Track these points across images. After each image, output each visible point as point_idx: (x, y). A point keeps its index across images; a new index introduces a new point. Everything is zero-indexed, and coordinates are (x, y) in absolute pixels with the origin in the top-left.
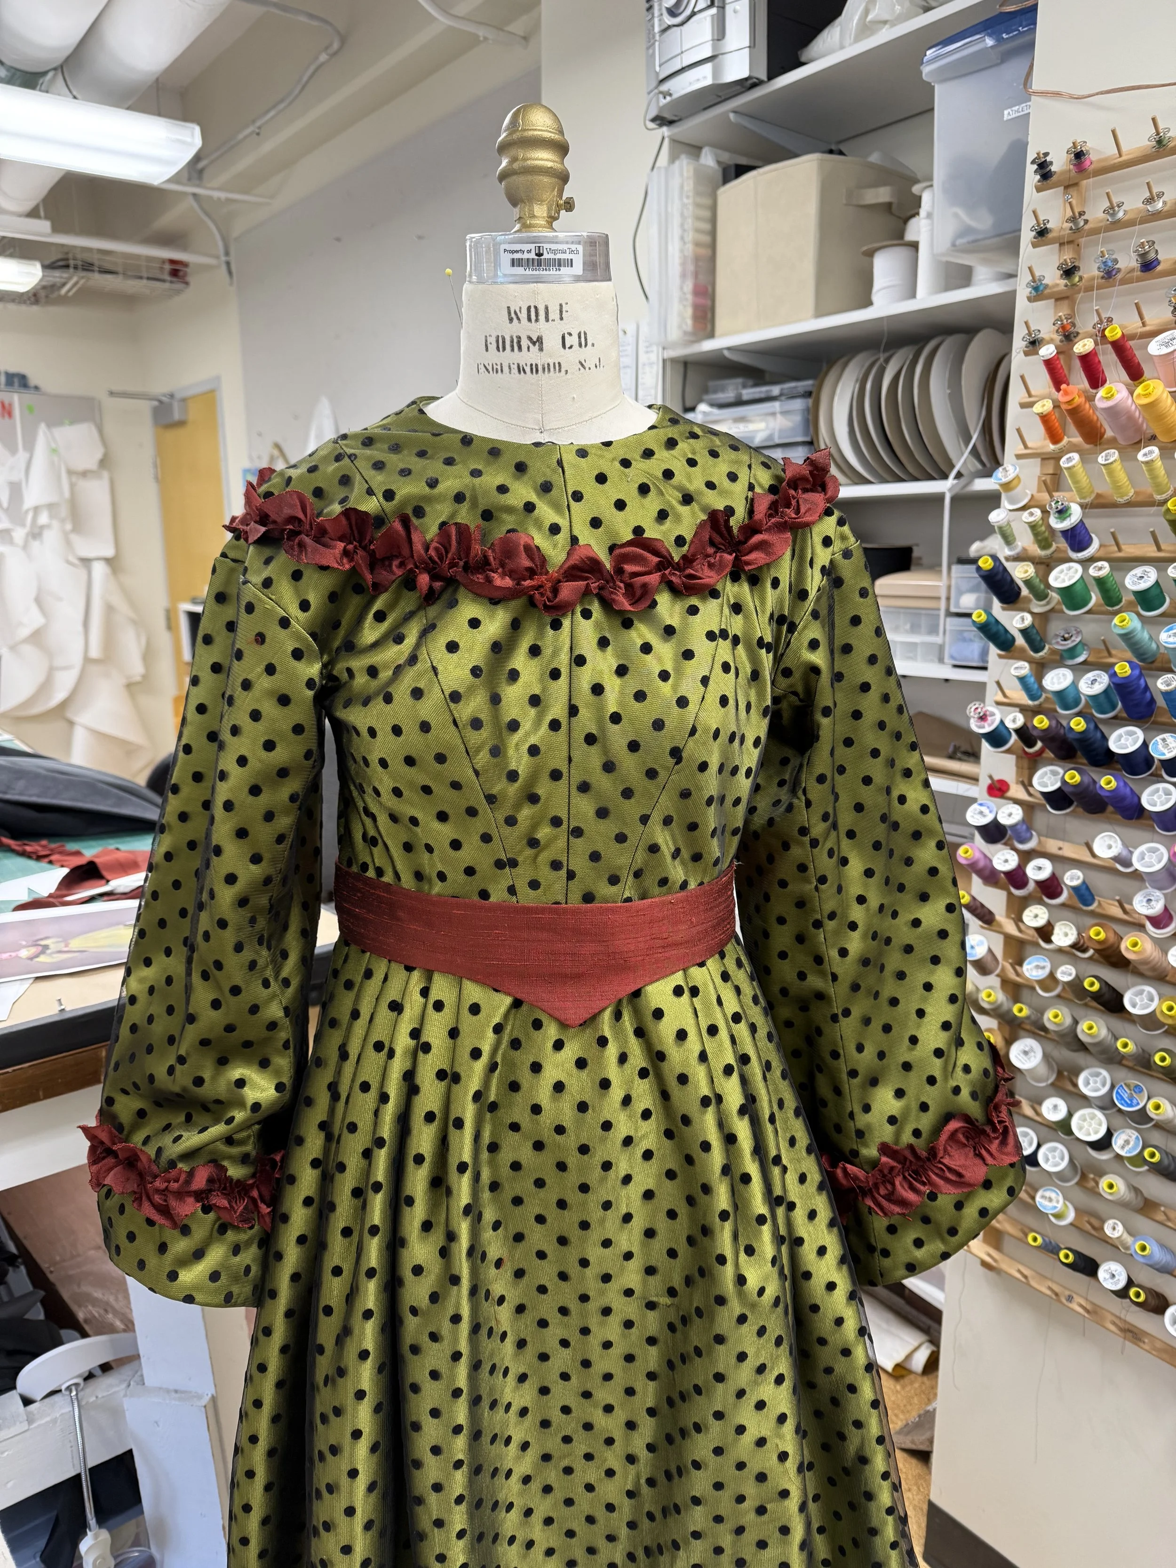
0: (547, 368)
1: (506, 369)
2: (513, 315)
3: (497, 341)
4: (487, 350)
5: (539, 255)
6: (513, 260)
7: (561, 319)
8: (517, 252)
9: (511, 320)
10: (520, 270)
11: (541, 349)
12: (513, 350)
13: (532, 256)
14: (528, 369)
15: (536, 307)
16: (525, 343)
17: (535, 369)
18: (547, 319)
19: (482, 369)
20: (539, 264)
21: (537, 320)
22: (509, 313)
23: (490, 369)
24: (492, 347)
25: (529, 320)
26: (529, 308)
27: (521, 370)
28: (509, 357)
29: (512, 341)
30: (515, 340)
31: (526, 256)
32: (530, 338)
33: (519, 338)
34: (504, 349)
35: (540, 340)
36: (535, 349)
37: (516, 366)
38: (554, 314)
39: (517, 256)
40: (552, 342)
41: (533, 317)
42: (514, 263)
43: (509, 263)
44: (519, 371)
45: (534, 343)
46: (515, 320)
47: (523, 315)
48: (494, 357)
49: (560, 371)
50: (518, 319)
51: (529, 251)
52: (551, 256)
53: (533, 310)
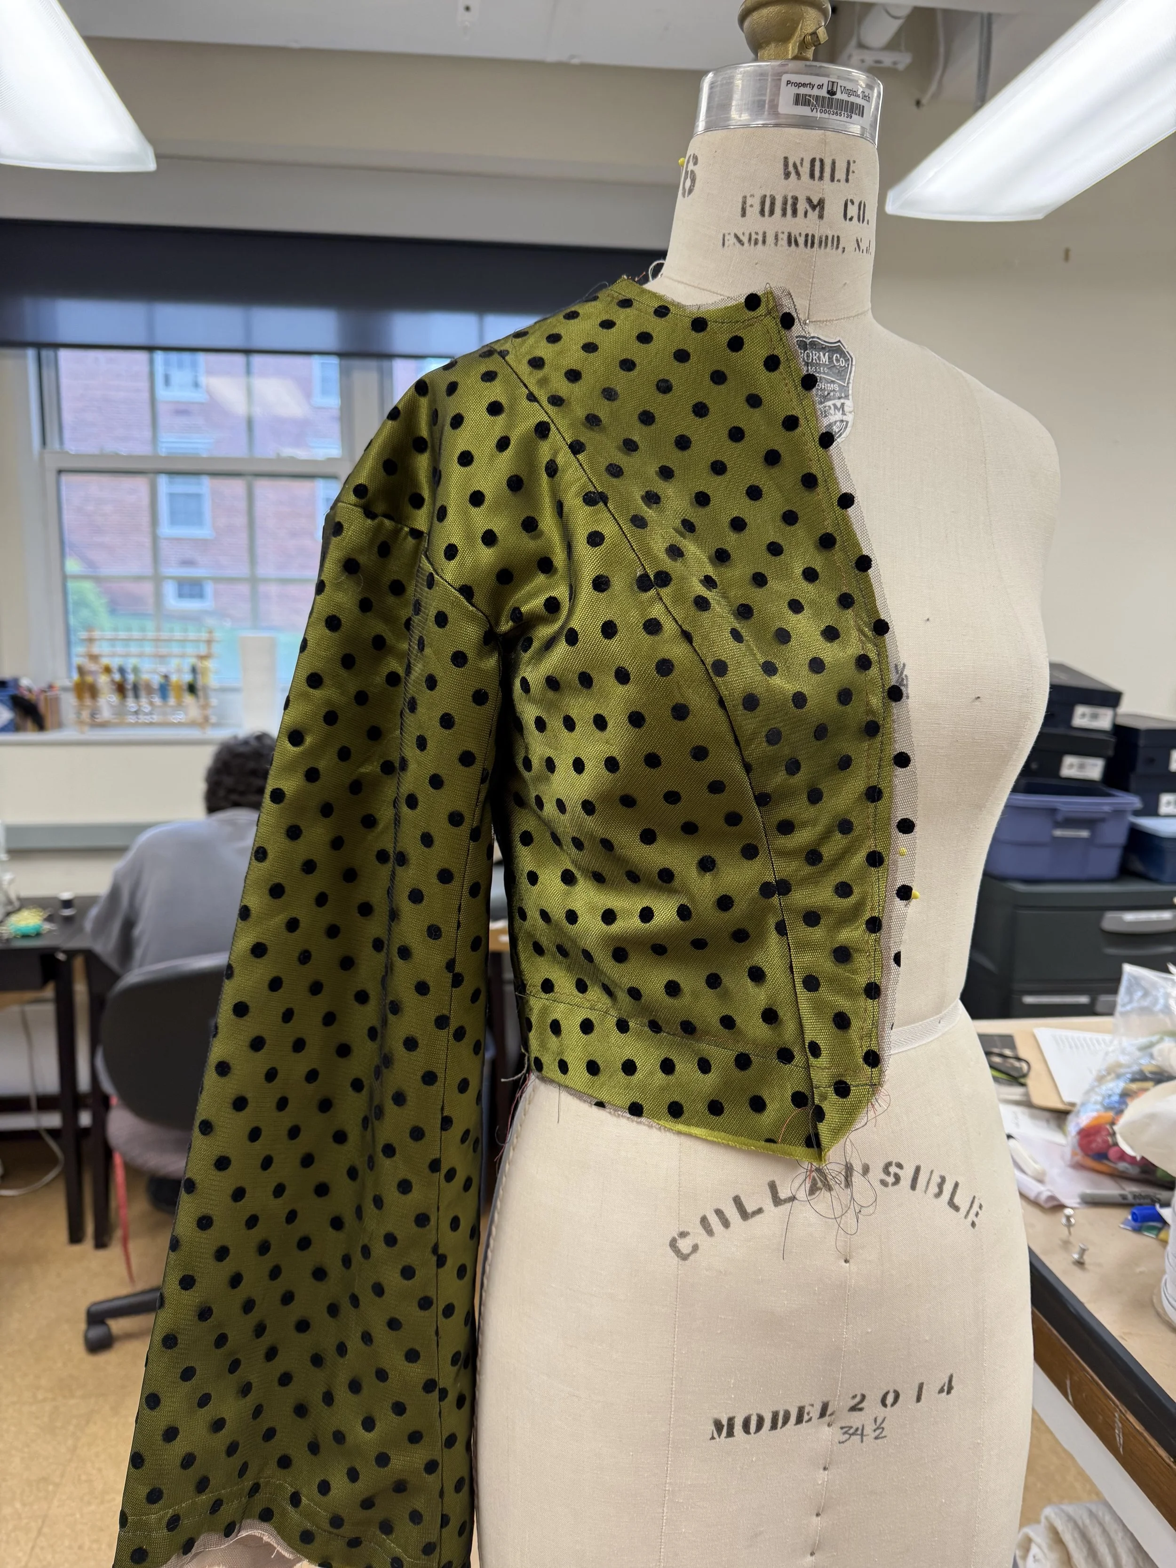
0: (824, 242)
1: (770, 239)
2: (791, 168)
3: (763, 203)
4: (744, 214)
5: (832, 93)
6: (798, 95)
7: (847, 180)
8: (804, 85)
9: (787, 175)
10: (804, 111)
11: (821, 217)
12: (784, 214)
13: (823, 93)
14: (801, 241)
15: (822, 161)
16: (802, 206)
17: (810, 241)
18: (832, 179)
19: (731, 240)
20: (830, 106)
21: (821, 178)
22: (786, 165)
23: (745, 239)
24: (753, 211)
25: (812, 176)
26: (813, 161)
27: (791, 241)
28: (777, 224)
29: (785, 203)
30: (790, 202)
31: (815, 92)
32: (809, 200)
33: (795, 199)
34: (772, 212)
35: (821, 202)
36: (813, 215)
37: (785, 237)
38: (840, 174)
39: (803, 91)
40: (833, 209)
41: (817, 174)
42: (799, 100)
43: (792, 99)
44: (789, 243)
45: (814, 207)
46: (793, 175)
47: (805, 170)
48: (754, 223)
49: (837, 247)
50: (798, 174)
51: (820, 87)
52: (844, 97)
53: (817, 164)
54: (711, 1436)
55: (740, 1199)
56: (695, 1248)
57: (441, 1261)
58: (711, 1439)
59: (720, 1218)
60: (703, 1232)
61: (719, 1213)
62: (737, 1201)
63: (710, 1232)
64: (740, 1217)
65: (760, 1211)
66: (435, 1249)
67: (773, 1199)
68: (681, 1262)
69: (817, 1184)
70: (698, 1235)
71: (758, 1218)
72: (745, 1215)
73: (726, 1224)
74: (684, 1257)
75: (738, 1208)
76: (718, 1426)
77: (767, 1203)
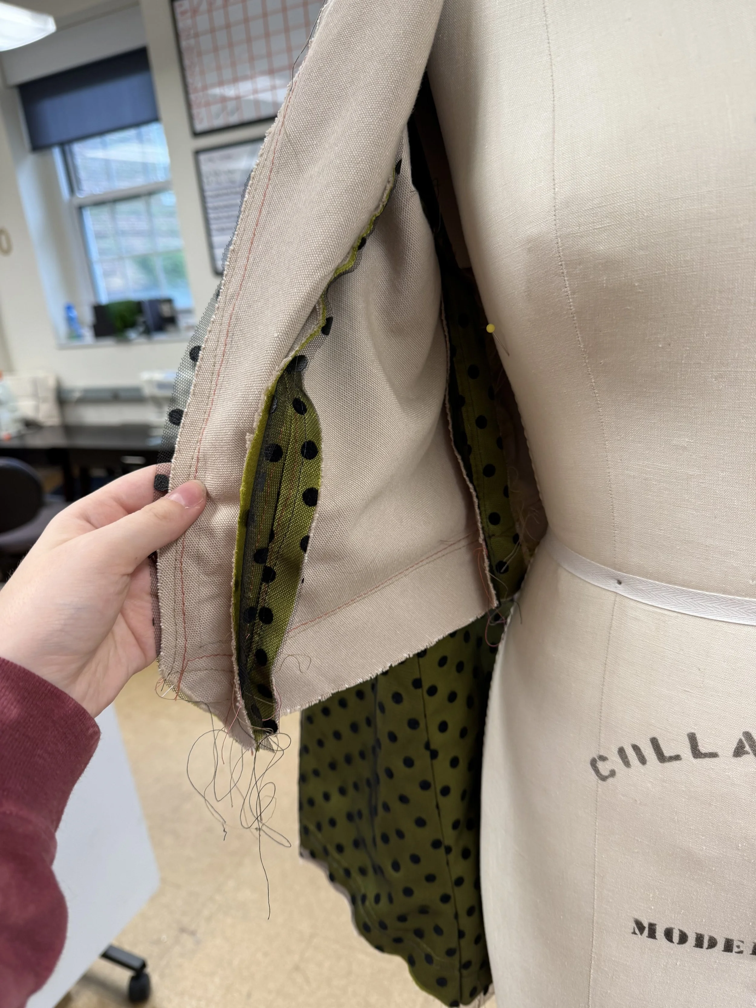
54: (632, 931)
55: (657, 741)
56: (613, 773)
57: (434, 755)
58: (632, 933)
59: (637, 754)
60: (620, 761)
61: (636, 748)
62: (655, 742)
63: (627, 764)
64: (656, 757)
65: (677, 758)
66: (427, 746)
67: (692, 750)
68: (600, 781)
69: (744, 747)
70: (615, 762)
71: (675, 764)
72: (661, 757)
73: (643, 760)
74: (604, 778)
75: (655, 749)
76: (640, 926)
77: (686, 751)
